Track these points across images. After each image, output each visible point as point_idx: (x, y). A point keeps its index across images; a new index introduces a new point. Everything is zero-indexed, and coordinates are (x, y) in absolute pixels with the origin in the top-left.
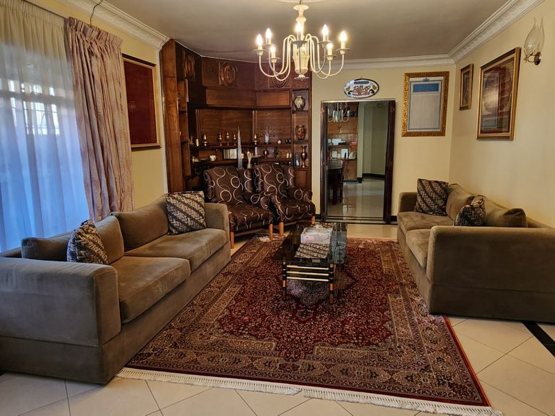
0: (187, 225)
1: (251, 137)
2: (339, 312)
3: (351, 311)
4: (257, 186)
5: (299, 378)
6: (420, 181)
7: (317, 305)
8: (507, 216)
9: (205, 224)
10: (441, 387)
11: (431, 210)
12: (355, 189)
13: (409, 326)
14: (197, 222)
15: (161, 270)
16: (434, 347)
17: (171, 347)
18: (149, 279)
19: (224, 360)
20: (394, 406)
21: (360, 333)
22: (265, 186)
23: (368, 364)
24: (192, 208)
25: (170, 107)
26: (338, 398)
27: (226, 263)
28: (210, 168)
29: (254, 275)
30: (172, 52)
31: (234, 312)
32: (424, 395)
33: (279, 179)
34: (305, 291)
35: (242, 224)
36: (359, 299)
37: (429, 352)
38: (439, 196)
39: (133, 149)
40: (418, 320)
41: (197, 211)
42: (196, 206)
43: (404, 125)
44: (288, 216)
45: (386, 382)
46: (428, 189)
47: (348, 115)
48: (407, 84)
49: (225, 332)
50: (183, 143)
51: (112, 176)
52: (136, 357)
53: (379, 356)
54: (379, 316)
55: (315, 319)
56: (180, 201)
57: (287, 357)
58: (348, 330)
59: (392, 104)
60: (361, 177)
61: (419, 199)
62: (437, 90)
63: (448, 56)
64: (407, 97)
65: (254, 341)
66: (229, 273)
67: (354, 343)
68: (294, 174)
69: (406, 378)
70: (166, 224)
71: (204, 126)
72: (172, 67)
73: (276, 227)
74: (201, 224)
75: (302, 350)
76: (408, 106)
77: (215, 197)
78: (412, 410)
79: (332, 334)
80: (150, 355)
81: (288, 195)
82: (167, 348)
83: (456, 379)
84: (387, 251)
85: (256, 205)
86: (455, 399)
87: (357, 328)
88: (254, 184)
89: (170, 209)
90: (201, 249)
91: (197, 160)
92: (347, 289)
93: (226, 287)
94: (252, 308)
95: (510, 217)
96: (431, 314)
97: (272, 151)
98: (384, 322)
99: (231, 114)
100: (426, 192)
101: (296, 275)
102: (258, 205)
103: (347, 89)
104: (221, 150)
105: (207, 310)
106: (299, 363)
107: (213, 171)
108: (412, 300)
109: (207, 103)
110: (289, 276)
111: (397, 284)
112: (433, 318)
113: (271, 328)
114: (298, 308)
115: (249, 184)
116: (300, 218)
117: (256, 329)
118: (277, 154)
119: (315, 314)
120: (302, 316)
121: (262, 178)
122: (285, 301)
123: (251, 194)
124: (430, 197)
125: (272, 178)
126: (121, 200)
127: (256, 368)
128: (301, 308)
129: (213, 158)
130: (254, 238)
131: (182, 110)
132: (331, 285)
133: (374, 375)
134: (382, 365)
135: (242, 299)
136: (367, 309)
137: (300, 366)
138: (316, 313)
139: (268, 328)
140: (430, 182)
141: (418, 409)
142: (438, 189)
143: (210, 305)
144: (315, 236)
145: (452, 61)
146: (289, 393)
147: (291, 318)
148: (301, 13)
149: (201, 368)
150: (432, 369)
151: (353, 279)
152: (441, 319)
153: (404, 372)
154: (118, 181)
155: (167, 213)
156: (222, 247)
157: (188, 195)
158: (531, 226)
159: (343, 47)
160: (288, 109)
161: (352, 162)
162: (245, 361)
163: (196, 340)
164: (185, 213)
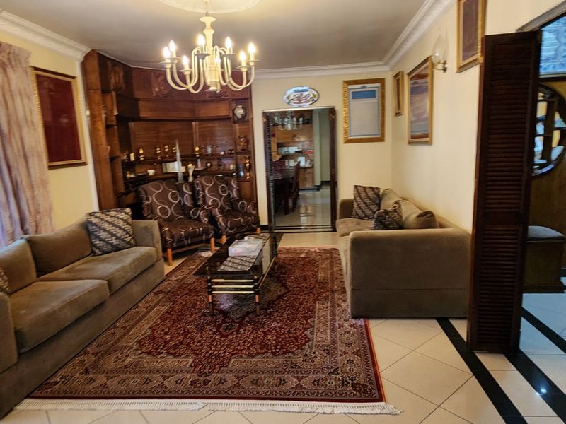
0: (112, 244)
1: (193, 149)
2: (264, 323)
3: (276, 321)
4: (198, 199)
5: (207, 392)
6: (356, 187)
7: (243, 318)
8: (419, 218)
9: (133, 242)
10: (344, 387)
11: (366, 216)
12: (314, 197)
13: (328, 331)
14: (123, 240)
15: (71, 294)
16: (347, 349)
17: (82, 373)
18: (55, 304)
19: (134, 381)
20: (294, 410)
21: (280, 342)
22: (207, 199)
23: (280, 372)
24: (117, 226)
25: (95, 121)
26: (242, 408)
27: (159, 281)
28: (145, 183)
29: (186, 291)
30: (94, 63)
31: (157, 332)
32: (326, 397)
33: (222, 191)
34: (235, 304)
35: (180, 240)
36: (287, 309)
37: (341, 355)
38: (373, 202)
39: (50, 168)
40: (339, 324)
41: (123, 230)
42: (122, 224)
43: (346, 132)
44: (231, 229)
45: (293, 388)
46: (363, 195)
47: (301, 123)
48: (346, 91)
49: (143, 353)
50: (112, 159)
51: (22, 196)
52: (40, 387)
53: (292, 363)
54: (302, 324)
55: (238, 332)
56: (103, 219)
57: (201, 372)
58: (269, 340)
59: (332, 112)
60: (319, 184)
61: (355, 206)
62: (374, 97)
63: (382, 63)
64: (347, 104)
65: (171, 359)
66: (161, 292)
67: (272, 353)
68: (238, 185)
69: (313, 382)
70: (88, 245)
71: (139, 140)
72: (95, 78)
73: (218, 241)
74: (128, 243)
75: (218, 364)
76: (348, 113)
77: (152, 213)
78: (311, 412)
79: (252, 345)
80: (56, 383)
81: (232, 207)
82: (77, 375)
83: (360, 380)
84: (327, 259)
85: (195, 219)
86: (355, 398)
87: (277, 338)
88: (194, 197)
89: (92, 228)
90: (123, 268)
91: (132, 176)
92: (278, 299)
93: (154, 306)
94: (177, 326)
95: (422, 219)
96: (353, 318)
97: (216, 163)
98: (305, 330)
99: (169, 126)
100: (361, 198)
101: (230, 289)
102: (198, 219)
103: (288, 97)
104: (160, 163)
105: (128, 332)
106: (211, 378)
107: (150, 187)
108: (339, 305)
109: (142, 115)
110: (215, 290)
111: (328, 291)
112: (354, 321)
113: (192, 345)
114: (224, 322)
115: (189, 198)
116: (244, 230)
117: (176, 347)
118: (221, 165)
119: (239, 328)
120: (226, 330)
121: (203, 191)
122: (212, 316)
123: (191, 208)
124: (365, 203)
125: (214, 190)
126: (36, 222)
127: (166, 387)
128: (227, 322)
129: (151, 172)
130: (196, 253)
131: (109, 123)
132: (257, 296)
133: (282, 382)
134: (293, 372)
135: (168, 318)
136: (293, 317)
137: (212, 380)
138: (241, 326)
139: (189, 345)
140: (364, 188)
141: (317, 411)
142: (371, 194)
143: (133, 326)
144: (243, 248)
145: (387, 68)
146: (195, 408)
147: (214, 333)
148: (208, 25)
149: (108, 392)
150: (339, 371)
151: (286, 288)
152: (361, 322)
153: (313, 377)
154: (30, 202)
155: (89, 233)
156: (153, 265)
157: (113, 213)
158: (442, 226)
159: (252, 58)
160: (230, 120)
161: (309, 170)
162: (157, 379)
163: (110, 363)
164: (108, 232)
